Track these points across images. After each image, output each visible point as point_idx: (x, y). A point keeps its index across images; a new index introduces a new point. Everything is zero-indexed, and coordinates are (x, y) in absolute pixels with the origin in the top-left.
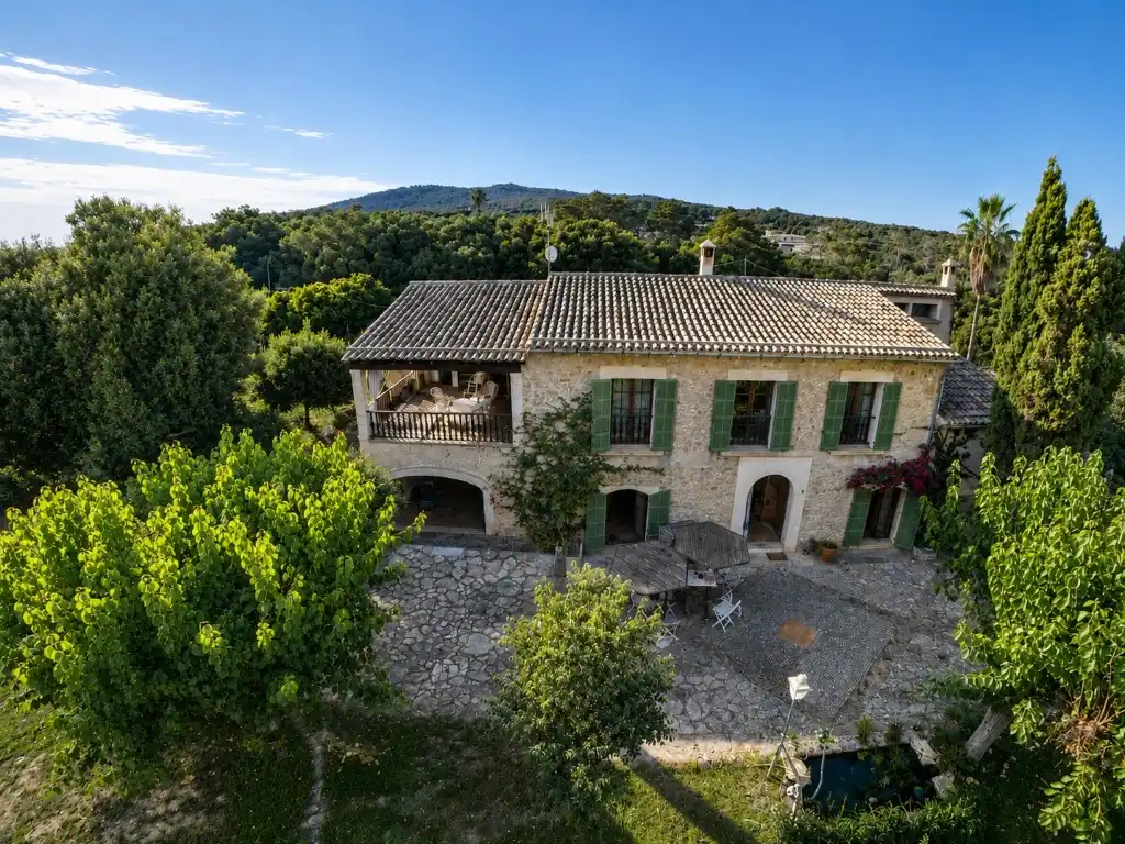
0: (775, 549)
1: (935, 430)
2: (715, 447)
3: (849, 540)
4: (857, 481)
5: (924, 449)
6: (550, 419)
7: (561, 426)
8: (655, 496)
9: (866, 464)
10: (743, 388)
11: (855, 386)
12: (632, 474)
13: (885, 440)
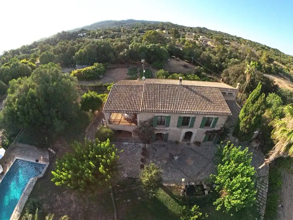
0: (188, 142)
1: (224, 125)
2: (178, 126)
3: (204, 141)
4: (207, 132)
5: (222, 128)
6: (145, 122)
7: (147, 123)
8: (165, 134)
9: (209, 130)
10: (184, 118)
11: (208, 118)
12: (161, 131)
13: (214, 126)
